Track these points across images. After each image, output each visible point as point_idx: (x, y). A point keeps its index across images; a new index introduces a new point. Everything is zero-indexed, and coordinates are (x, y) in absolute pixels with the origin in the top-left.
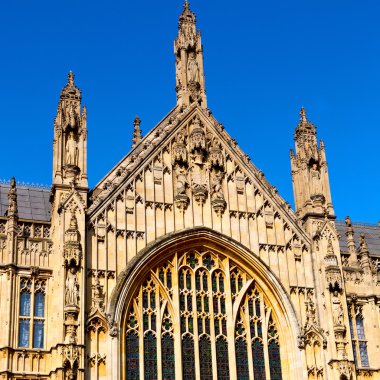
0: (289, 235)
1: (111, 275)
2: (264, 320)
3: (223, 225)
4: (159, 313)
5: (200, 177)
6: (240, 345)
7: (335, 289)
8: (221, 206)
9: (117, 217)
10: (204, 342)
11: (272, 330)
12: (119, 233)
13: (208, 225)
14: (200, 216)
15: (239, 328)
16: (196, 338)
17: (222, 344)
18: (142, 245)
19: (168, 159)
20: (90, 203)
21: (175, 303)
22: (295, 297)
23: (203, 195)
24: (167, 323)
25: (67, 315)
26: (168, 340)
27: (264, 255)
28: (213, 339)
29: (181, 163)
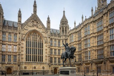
0: (45, 31)
1: (24, 34)
2: (42, 40)
3: (38, 29)
4: (30, 39)
5: (35, 23)
6: (39, 43)
7: (49, 38)
8: (37, 27)
9: (25, 28)
10: (35, 42)
11: (42, 41)
12: (25, 30)
13: (36, 29)
14: (35, 28)
15: (39, 41)
16: (34, 42)
17: (37, 42)
18: (28, 31)
19: (31, 21)
20: (22, 26)
21: (32, 38)
22: (45, 38)
23: (35, 26)
24: (31, 40)
25: (19, 39)
26: (31, 42)
27: (42, 33)
28: (36, 42)
29: (33, 21)
